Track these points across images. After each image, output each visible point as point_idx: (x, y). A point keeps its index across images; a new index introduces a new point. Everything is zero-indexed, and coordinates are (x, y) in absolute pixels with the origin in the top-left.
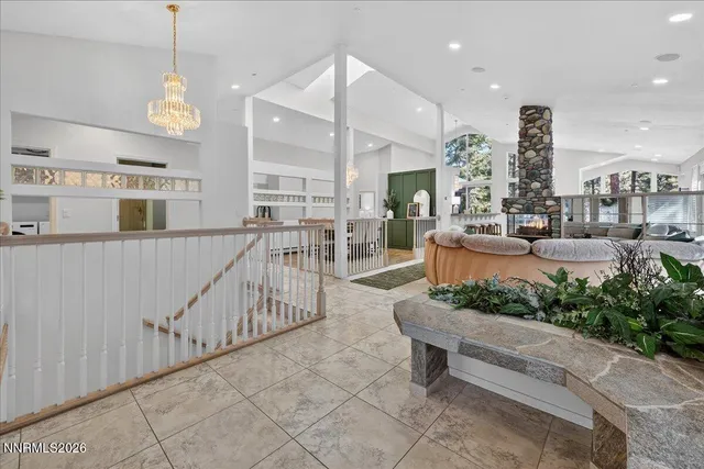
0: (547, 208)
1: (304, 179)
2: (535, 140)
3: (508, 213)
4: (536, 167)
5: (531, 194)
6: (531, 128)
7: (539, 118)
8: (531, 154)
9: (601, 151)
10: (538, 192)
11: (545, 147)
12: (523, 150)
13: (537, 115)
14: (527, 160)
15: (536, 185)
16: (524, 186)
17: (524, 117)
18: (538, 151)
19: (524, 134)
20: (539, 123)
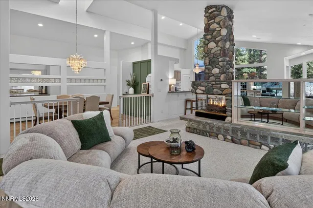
0: (223, 90)
1: (60, 66)
2: (215, 33)
3: (196, 93)
4: (216, 56)
5: (212, 78)
6: (212, 23)
7: (218, 15)
8: (212, 45)
9: (299, 44)
10: (217, 77)
11: (221, 39)
12: (207, 42)
13: (216, 12)
14: (210, 50)
15: (216, 71)
16: (207, 71)
17: (207, 15)
18: (217, 42)
19: (207, 29)
20: (217, 19)
